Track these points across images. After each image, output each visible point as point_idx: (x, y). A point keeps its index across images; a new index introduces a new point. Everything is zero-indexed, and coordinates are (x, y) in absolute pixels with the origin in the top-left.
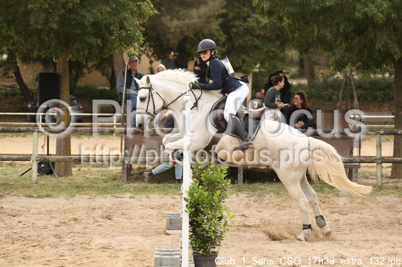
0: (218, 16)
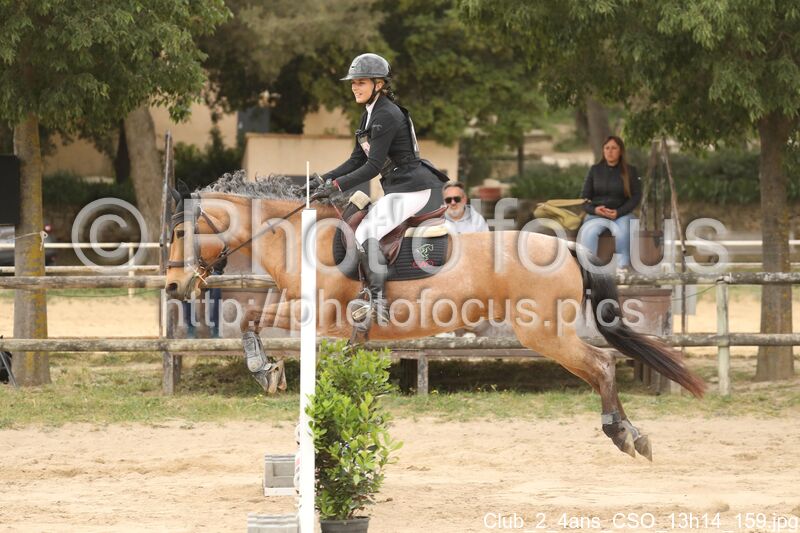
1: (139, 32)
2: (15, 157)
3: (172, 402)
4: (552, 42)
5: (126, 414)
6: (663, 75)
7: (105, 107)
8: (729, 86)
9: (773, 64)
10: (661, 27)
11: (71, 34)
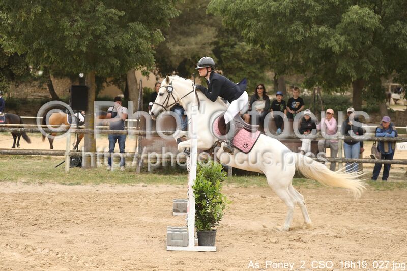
0: (211, 44)
1: (131, 42)
2: (86, 87)
3: (139, 176)
4: (280, 50)
5: (122, 180)
6: (320, 63)
7: (118, 69)
8: (344, 68)
9: (360, 61)
10: (320, 46)
11: (107, 42)
